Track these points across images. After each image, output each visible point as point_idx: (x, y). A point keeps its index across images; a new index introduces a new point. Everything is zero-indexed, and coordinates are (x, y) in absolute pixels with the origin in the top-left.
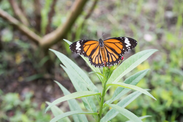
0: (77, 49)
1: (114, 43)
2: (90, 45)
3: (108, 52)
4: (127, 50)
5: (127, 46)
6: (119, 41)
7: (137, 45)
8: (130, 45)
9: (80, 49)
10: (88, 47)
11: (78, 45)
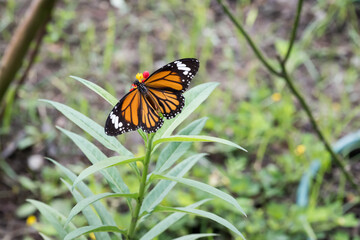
0: (116, 127)
1: (163, 79)
2: (130, 105)
3: (158, 99)
4: (190, 80)
5: (185, 73)
6: (169, 72)
7: (201, 65)
8: (189, 69)
9: (121, 124)
10: (128, 111)
11: (115, 119)
